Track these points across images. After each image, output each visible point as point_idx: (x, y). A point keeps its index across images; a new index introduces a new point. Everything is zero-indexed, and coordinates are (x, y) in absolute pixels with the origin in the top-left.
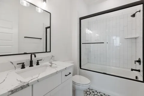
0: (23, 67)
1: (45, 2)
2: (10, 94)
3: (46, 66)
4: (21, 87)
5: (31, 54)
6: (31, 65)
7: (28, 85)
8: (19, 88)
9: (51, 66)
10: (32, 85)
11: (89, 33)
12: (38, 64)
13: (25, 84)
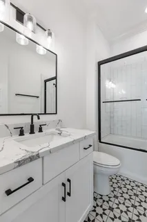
0: (22, 133)
1: (50, 37)
2: (17, 167)
3: (53, 134)
4: (30, 157)
5: (32, 115)
6: (32, 132)
7: (38, 156)
8: (27, 159)
9: (60, 134)
10: (43, 158)
11: (111, 87)
12: (40, 130)
13: (34, 154)
